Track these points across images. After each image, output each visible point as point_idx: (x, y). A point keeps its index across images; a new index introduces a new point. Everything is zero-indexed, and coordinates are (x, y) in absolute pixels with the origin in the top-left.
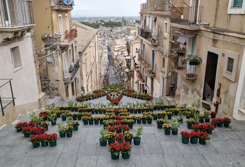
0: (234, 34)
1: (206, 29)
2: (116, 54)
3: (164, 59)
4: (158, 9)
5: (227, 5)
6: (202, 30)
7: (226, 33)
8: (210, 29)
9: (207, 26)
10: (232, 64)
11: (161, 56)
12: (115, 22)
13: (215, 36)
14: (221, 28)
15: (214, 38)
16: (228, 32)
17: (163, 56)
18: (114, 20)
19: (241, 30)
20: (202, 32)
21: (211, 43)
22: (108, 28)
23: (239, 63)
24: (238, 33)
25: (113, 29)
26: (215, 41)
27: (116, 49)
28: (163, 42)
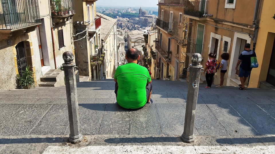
1: (210, 19)
2: (133, 44)
4: (174, 2)
5: (225, 1)
6: (208, 20)
7: (224, 23)
8: (213, 19)
9: (211, 17)
10: (227, 46)
11: (176, 44)
12: (132, 13)
13: (217, 25)
14: (221, 19)
15: (216, 27)
16: (225, 22)
17: (177, 44)
18: (131, 10)
19: (233, 20)
20: (208, 22)
21: (214, 30)
22: (125, 19)
23: (231, 45)
24: (231, 22)
25: (130, 20)
26: (216, 29)
27: (133, 40)
28: (178, 31)
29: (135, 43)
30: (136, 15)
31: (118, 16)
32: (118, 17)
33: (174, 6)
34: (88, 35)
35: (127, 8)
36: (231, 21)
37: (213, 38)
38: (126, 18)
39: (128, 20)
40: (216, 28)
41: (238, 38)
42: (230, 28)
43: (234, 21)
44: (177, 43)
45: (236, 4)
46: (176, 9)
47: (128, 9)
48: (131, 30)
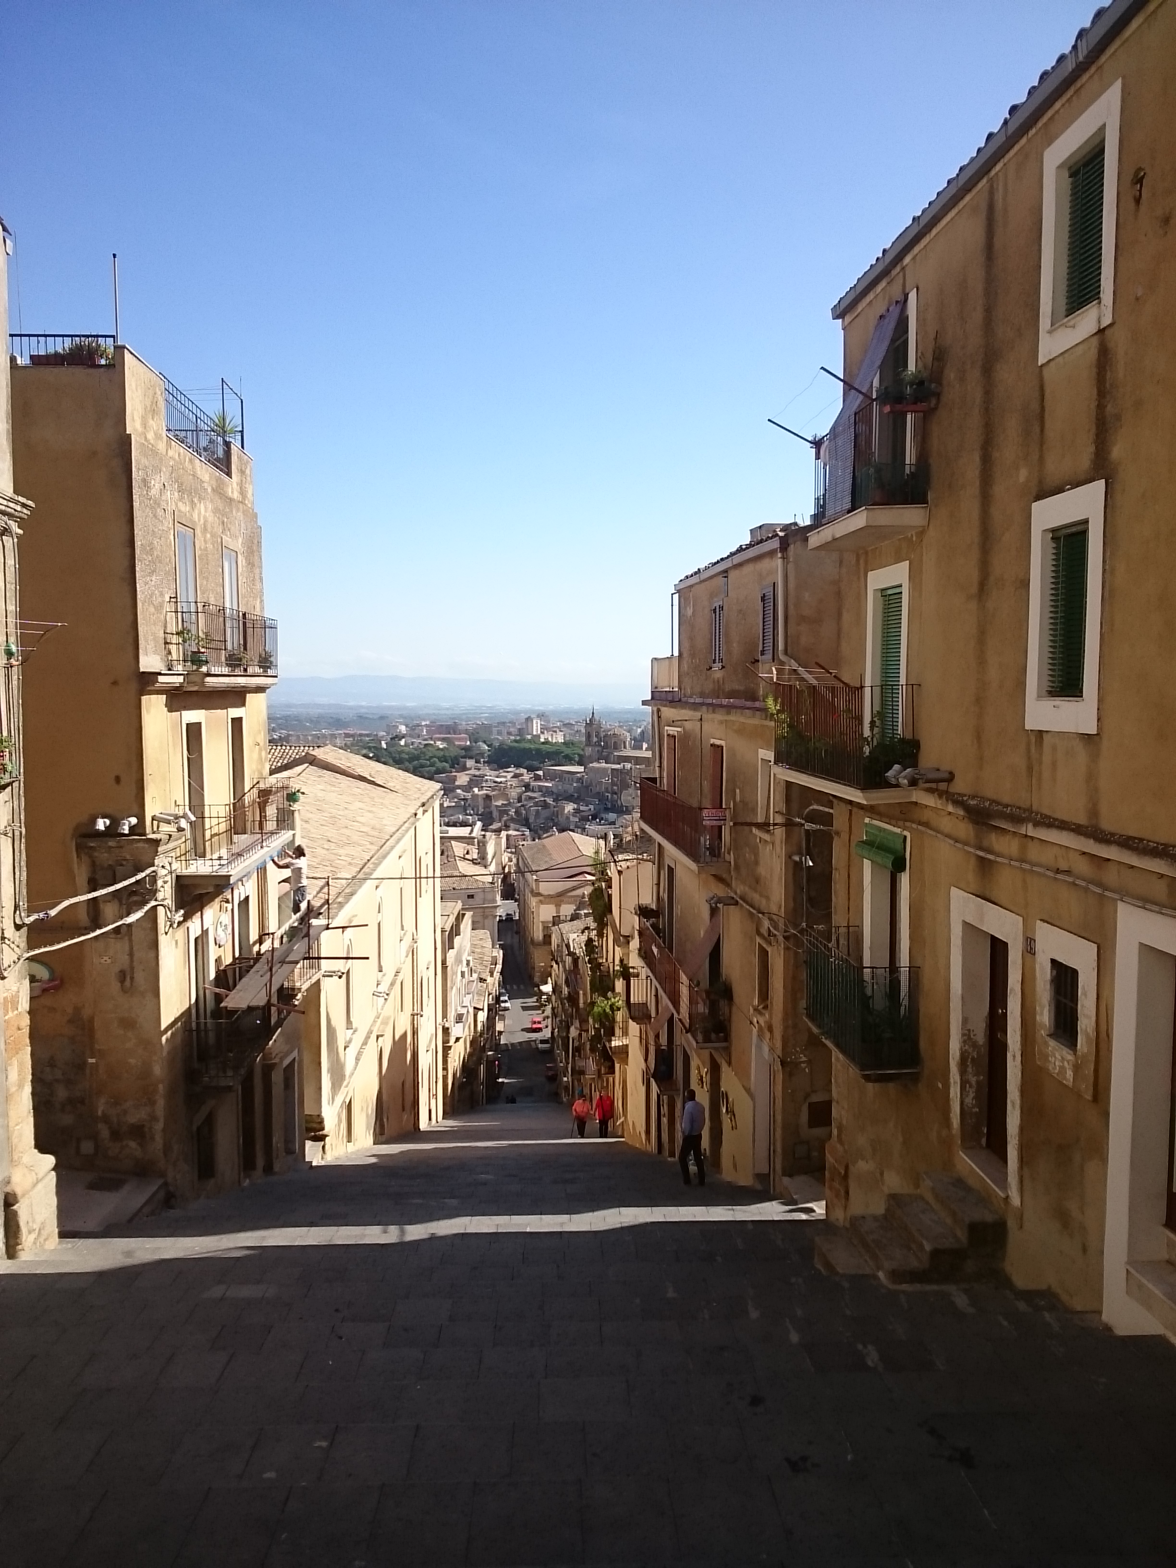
0: (1065, 833)
1: (939, 802)
2: (546, 913)
3: (764, 954)
4: (728, 687)
5: (1021, 685)
6: (926, 806)
7: (1031, 831)
8: (957, 803)
9: (943, 786)
10: (1074, 998)
11: (752, 940)
12: (546, 742)
13: (985, 843)
14: (1006, 800)
15: (981, 854)
16: (1036, 824)
17: (758, 940)
18: (544, 729)
19: (1094, 813)
20: (926, 815)
21: (971, 876)
22: (506, 776)
23: (1105, 994)
24: (1077, 830)
25: (537, 778)
26: (985, 867)
27: (546, 888)
28: (757, 863)
29: (558, 906)
30: (567, 751)
31: (470, 758)
32: (470, 763)
33: (729, 708)
34: (169, 902)
35: (525, 716)
36: (1081, 819)
37: (966, 925)
38: (517, 766)
39: (527, 777)
40: (981, 859)
41: (1146, 950)
42: (1082, 867)
43: (1107, 824)
44: (759, 933)
45: (1100, 701)
46: (741, 731)
47: (529, 720)
48: (537, 833)
